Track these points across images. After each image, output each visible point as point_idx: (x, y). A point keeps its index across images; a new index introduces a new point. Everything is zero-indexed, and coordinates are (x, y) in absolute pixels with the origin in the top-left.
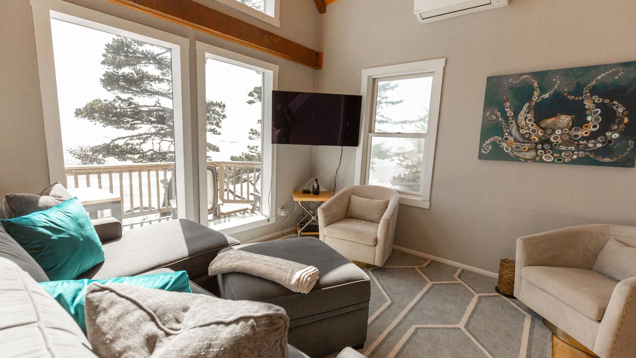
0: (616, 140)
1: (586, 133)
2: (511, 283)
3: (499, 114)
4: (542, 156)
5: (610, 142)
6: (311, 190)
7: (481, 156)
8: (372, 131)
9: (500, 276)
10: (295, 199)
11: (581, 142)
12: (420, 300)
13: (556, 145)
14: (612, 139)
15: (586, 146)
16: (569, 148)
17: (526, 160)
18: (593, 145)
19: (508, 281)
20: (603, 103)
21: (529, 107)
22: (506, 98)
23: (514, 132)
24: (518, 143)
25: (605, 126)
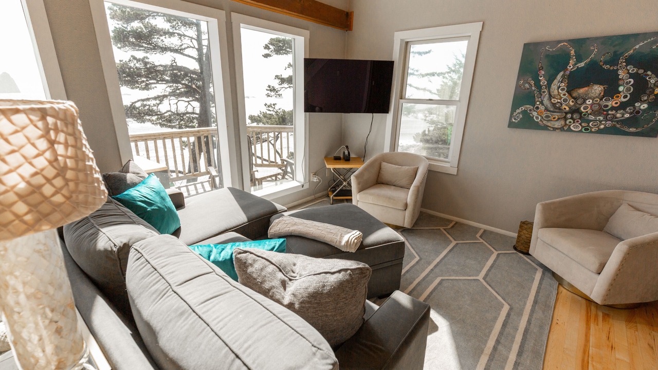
0: (644, 111)
1: (616, 103)
2: (528, 243)
3: (532, 82)
4: (570, 125)
5: (638, 112)
6: (342, 156)
7: (511, 125)
8: (403, 97)
9: (519, 237)
10: (328, 166)
11: (610, 112)
12: (445, 256)
13: (585, 115)
14: (640, 109)
15: (614, 116)
16: (598, 118)
17: (555, 129)
18: (621, 116)
19: (526, 240)
20: (637, 73)
21: (563, 76)
22: (541, 67)
23: (546, 101)
24: (548, 113)
25: (636, 97)
